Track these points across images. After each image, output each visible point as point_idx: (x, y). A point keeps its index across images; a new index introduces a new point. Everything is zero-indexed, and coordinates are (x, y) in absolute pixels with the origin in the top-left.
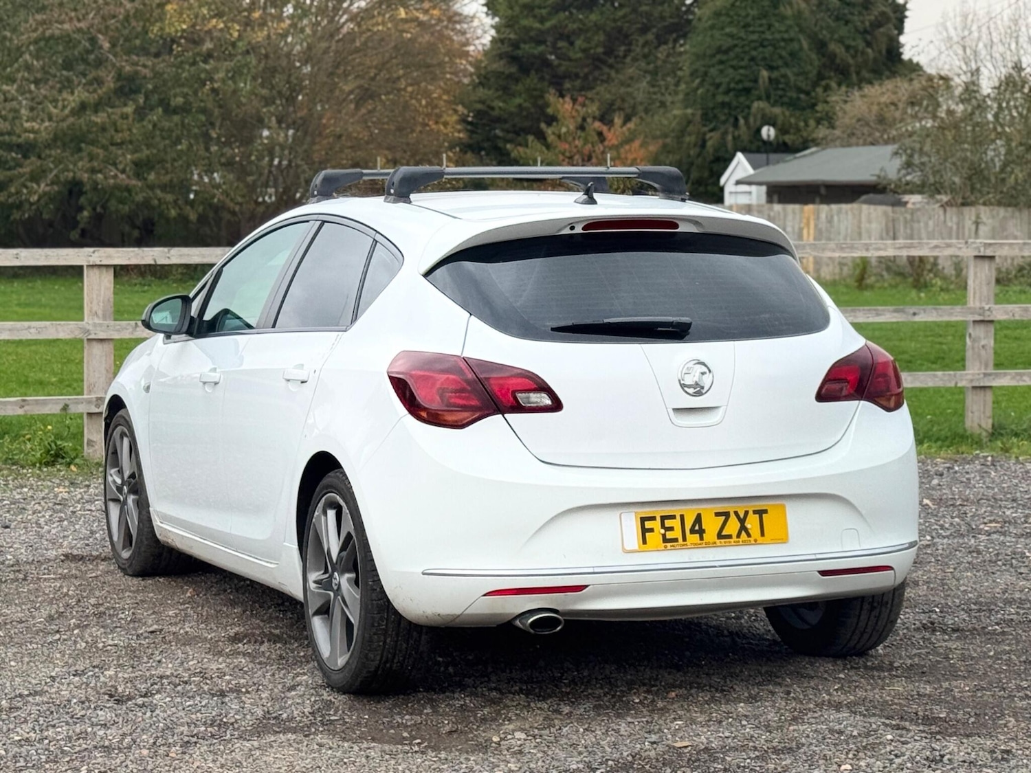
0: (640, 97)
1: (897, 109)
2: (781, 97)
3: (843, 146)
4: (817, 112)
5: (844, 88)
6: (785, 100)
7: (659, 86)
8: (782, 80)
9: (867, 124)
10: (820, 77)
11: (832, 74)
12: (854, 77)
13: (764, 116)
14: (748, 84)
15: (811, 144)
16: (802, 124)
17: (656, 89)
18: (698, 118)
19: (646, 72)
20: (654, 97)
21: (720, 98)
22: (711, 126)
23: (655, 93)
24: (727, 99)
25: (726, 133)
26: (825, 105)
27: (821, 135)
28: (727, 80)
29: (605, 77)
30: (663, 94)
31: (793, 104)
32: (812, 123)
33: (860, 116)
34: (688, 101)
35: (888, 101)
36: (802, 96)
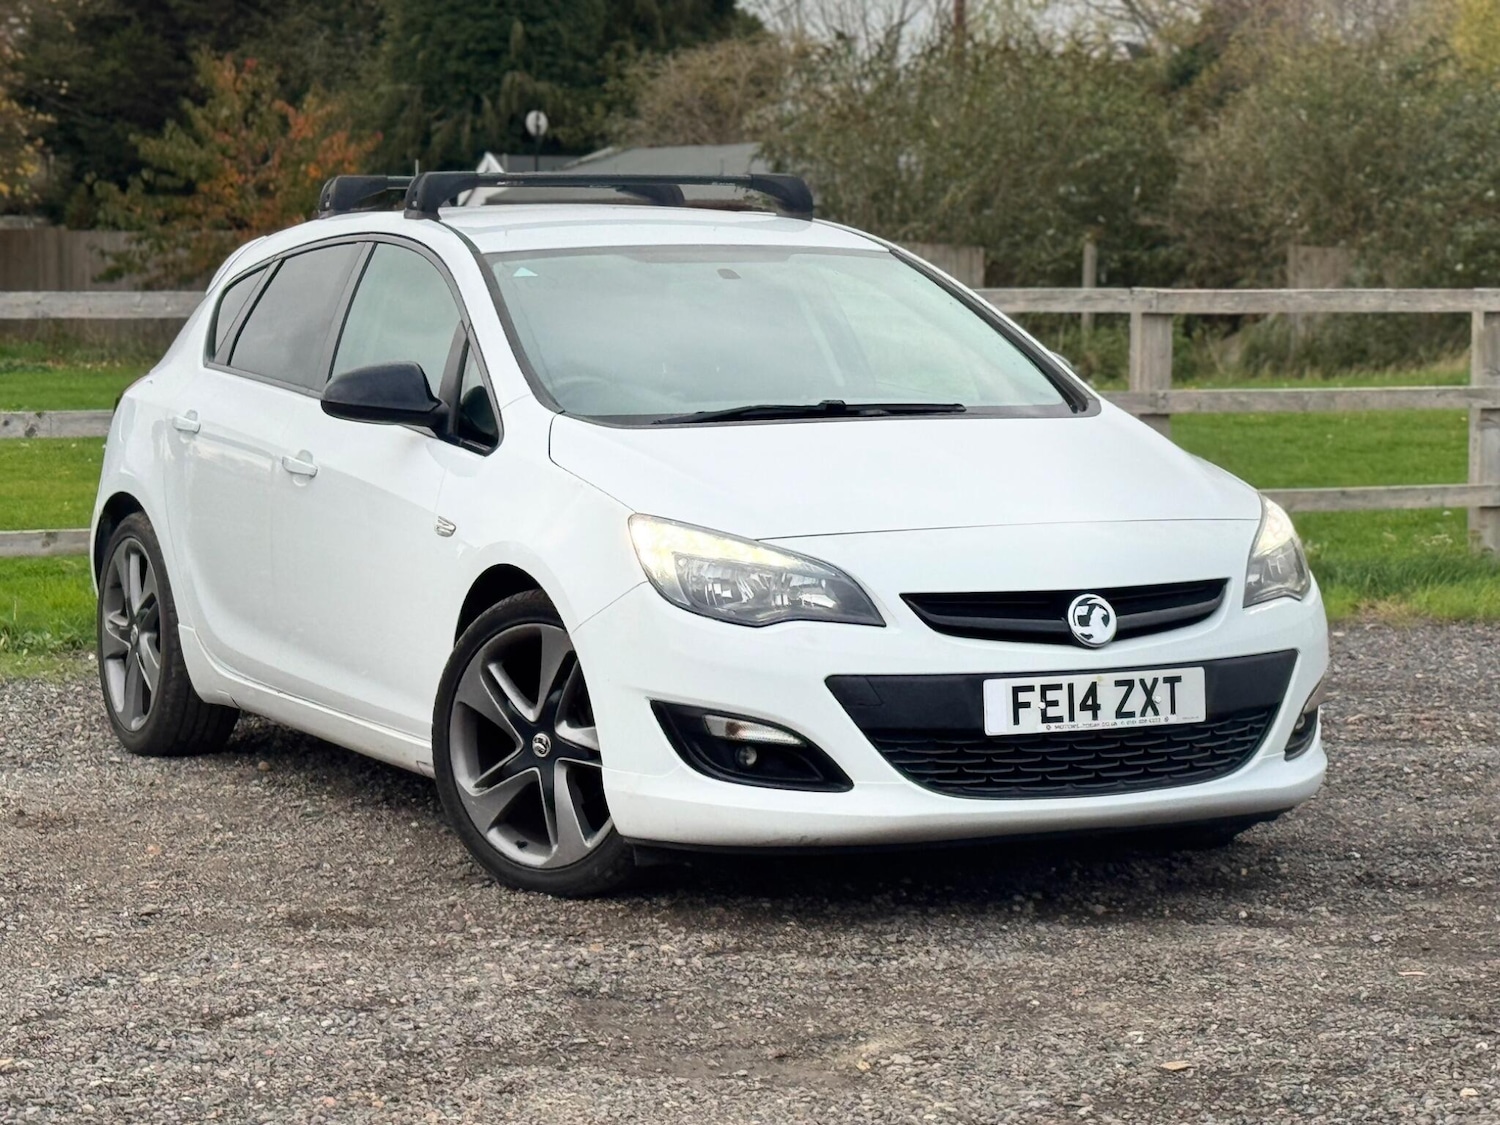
0: (315, 61)
1: (737, 88)
2: (548, 65)
3: (651, 146)
4: (605, 91)
5: (647, 55)
6: (556, 70)
7: (346, 45)
8: (550, 39)
9: (690, 112)
10: (610, 35)
11: (628, 31)
12: (662, 38)
13: (522, 94)
14: (496, 44)
15: (598, 143)
16: (583, 110)
17: (341, 50)
18: (417, 99)
19: (323, 21)
20: (337, 62)
21: (452, 66)
22: (439, 111)
23: (339, 57)
24: (463, 68)
25: (461, 122)
26: (618, 81)
27: (615, 128)
28: (463, 37)
29: (254, 29)
30: (353, 59)
31: (568, 78)
32: (599, 109)
33: (678, 99)
34: (399, 68)
35: (724, 75)
36: (582, 65)
